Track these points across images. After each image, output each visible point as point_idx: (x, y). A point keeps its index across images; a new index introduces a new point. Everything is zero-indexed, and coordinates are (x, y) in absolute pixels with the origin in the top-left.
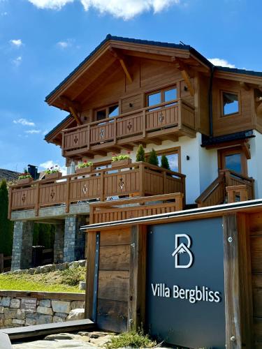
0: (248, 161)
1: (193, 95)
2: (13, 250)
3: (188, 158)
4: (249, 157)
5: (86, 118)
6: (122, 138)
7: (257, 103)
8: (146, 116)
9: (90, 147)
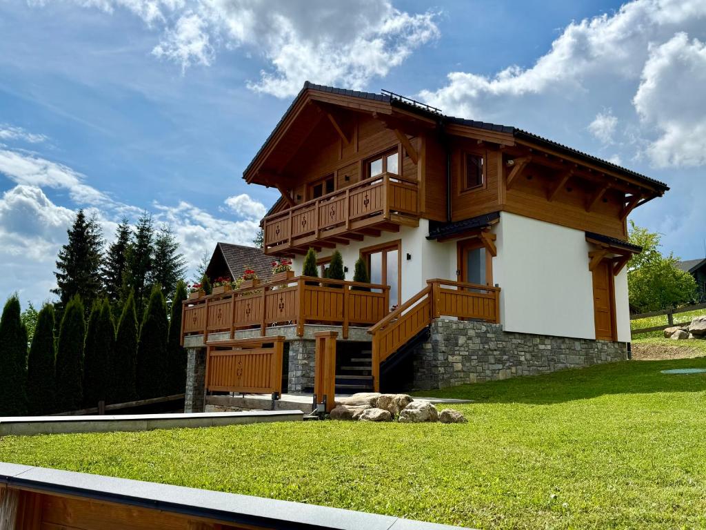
0: (494, 258)
1: (416, 163)
2: (187, 387)
3: (409, 257)
4: (494, 255)
5: (299, 198)
6: (325, 230)
7: (507, 170)
8: (350, 197)
9: (292, 242)
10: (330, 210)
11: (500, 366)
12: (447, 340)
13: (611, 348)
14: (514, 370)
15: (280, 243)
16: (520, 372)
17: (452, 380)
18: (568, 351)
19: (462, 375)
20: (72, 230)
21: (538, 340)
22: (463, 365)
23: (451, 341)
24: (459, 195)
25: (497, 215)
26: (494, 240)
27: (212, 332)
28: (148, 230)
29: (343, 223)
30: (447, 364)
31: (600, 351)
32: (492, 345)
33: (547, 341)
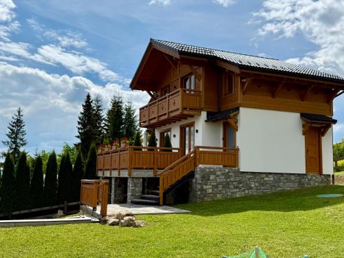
0: (237, 132)
1: (200, 81)
3: (197, 131)
4: (237, 130)
7: (243, 84)
11: (238, 190)
12: (203, 177)
13: (319, 178)
14: (246, 192)
16: (251, 193)
17: (205, 198)
18: (285, 181)
19: (212, 195)
20: (84, 104)
21: (264, 175)
22: (213, 190)
23: (205, 177)
24: (223, 97)
25: (238, 109)
26: (236, 123)
28: (121, 102)
30: (202, 190)
31: (309, 180)
32: (232, 179)
33: (270, 176)
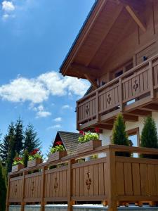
8: (153, 68)
9: (99, 119)
10: (134, 84)
15: (90, 120)
27: (28, 204)
29: (148, 94)
